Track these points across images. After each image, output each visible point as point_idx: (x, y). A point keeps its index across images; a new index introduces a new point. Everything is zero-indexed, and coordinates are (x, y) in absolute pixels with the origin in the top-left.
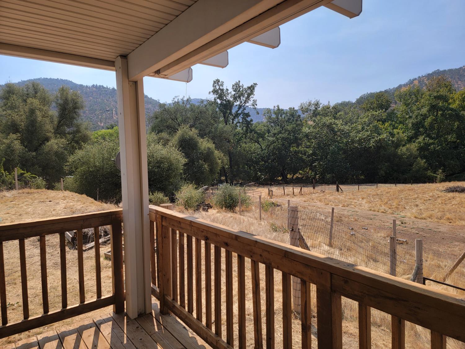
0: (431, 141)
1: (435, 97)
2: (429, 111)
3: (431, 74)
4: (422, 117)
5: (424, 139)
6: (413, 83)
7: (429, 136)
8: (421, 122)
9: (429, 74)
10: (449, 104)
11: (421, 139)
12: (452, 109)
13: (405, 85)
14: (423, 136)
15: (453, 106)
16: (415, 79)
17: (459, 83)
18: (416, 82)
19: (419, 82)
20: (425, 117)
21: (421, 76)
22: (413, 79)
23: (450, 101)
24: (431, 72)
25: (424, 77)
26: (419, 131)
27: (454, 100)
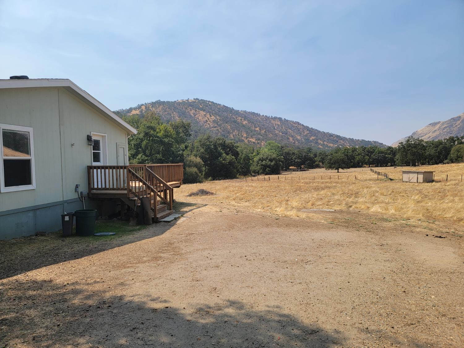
0: (146, 158)
1: (148, 127)
2: (144, 136)
3: (155, 103)
4: (140, 140)
5: (142, 156)
6: (141, 108)
7: (145, 154)
8: (139, 144)
9: (153, 102)
10: (157, 133)
11: (139, 156)
12: (158, 137)
13: (135, 109)
14: (141, 154)
15: (159, 135)
16: (143, 105)
17: (174, 113)
18: (143, 107)
19: (146, 108)
20: (142, 140)
21: (147, 103)
22: (141, 104)
23: (158, 130)
24: (154, 101)
25: (149, 104)
26: (139, 151)
27: (160, 130)
